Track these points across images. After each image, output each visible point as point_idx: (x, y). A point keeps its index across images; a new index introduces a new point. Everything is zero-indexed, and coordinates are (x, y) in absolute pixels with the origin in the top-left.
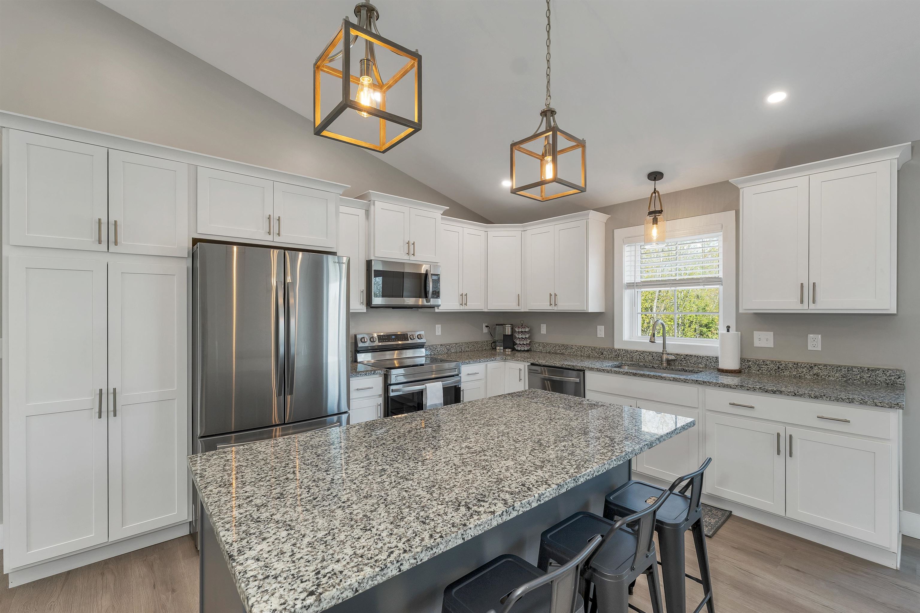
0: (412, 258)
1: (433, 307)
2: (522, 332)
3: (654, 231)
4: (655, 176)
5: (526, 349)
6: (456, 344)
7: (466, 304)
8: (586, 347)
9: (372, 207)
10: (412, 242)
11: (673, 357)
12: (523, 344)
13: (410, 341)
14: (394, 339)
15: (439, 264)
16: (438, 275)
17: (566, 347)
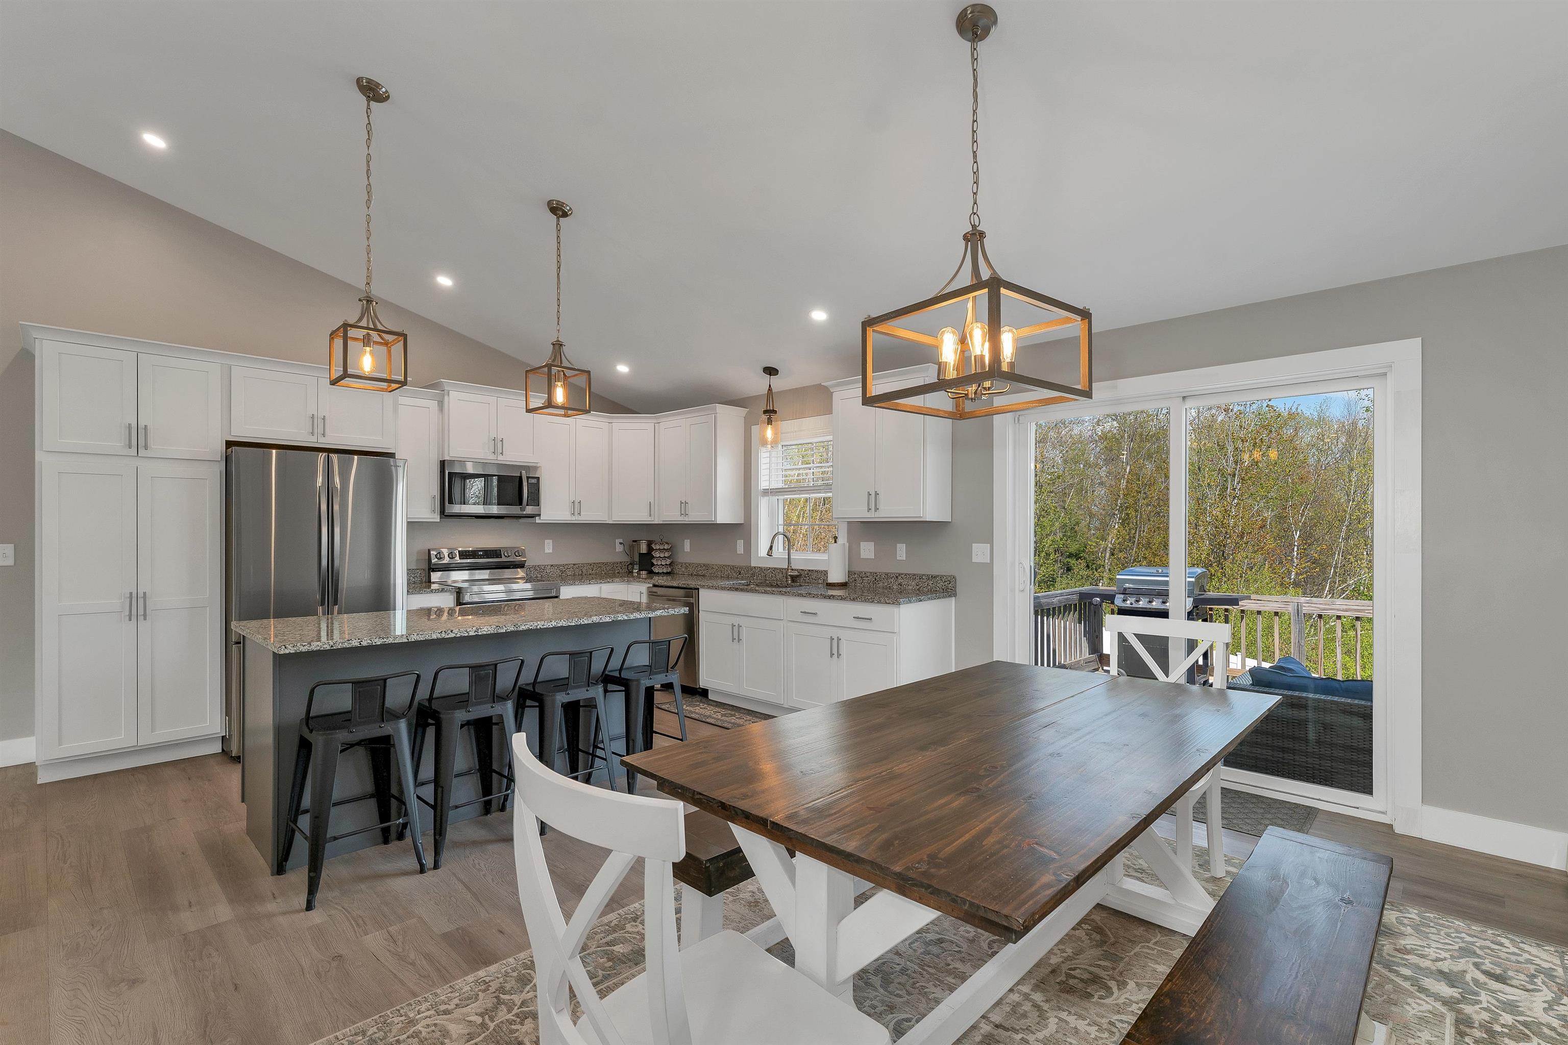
0: (500, 457)
1: (532, 516)
2: (659, 549)
3: (769, 433)
4: (771, 371)
5: (665, 571)
6: (574, 565)
7: (579, 514)
8: (726, 566)
9: (446, 397)
10: (500, 438)
11: (796, 573)
12: (661, 565)
13: (504, 559)
14: (480, 555)
15: (538, 465)
16: (538, 478)
17: (707, 566)
